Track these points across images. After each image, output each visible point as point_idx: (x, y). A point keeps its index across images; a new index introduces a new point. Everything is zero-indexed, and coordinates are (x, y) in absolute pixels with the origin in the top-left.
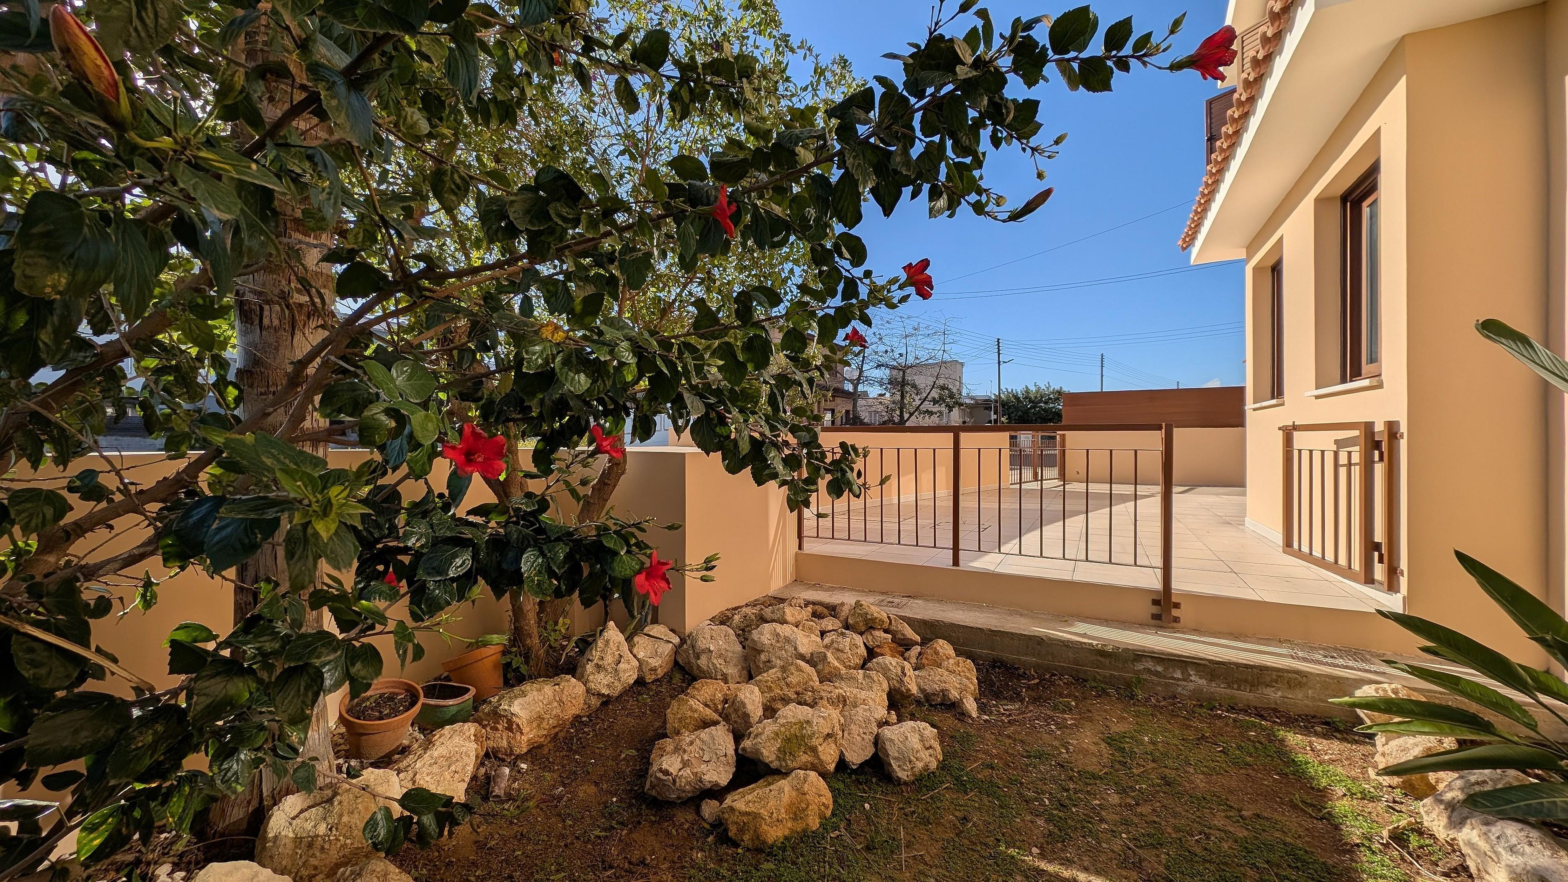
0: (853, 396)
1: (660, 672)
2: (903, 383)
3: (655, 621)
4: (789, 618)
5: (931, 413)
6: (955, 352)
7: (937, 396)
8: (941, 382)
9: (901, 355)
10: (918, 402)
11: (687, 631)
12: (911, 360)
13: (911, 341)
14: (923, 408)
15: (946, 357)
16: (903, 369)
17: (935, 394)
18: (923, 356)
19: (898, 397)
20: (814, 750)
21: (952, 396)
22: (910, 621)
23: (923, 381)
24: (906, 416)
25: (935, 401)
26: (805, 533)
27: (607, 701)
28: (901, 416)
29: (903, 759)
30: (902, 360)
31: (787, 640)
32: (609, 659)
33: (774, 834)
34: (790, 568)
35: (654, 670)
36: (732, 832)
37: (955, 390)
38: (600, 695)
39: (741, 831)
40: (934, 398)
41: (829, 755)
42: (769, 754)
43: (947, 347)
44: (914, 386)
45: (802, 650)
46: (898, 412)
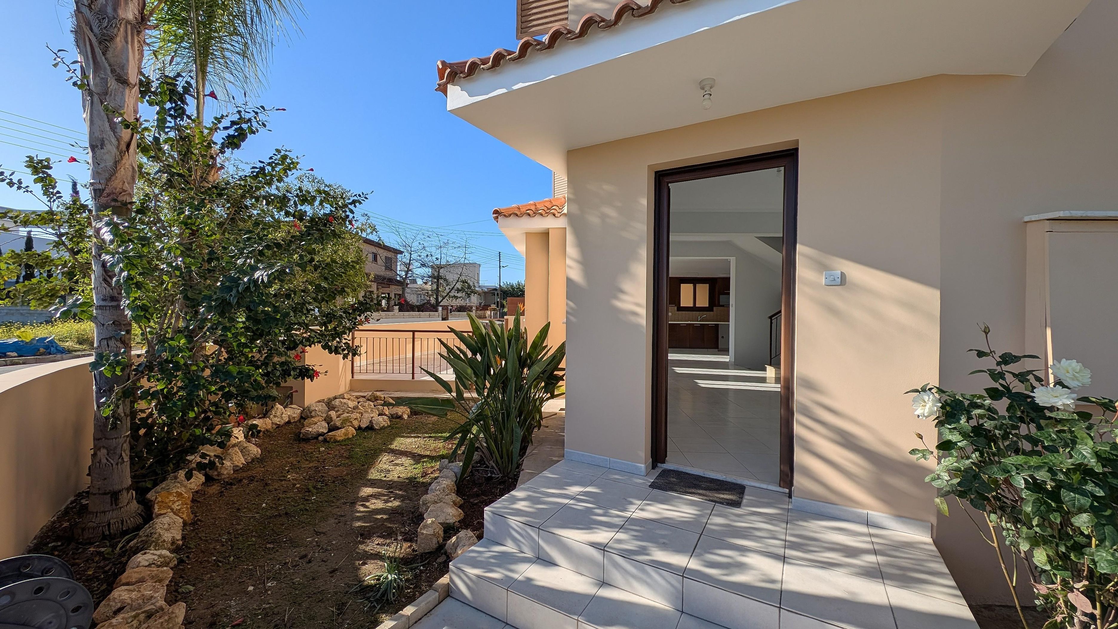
0: (402, 284)
1: (296, 419)
2: (438, 278)
3: (292, 404)
4: (346, 397)
5: (456, 297)
6: (472, 259)
7: (460, 288)
8: (463, 278)
9: (437, 259)
10: (448, 290)
11: (306, 405)
12: (444, 262)
13: (444, 251)
14: (451, 294)
15: (466, 262)
16: (440, 267)
17: (459, 286)
18: (452, 260)
19: (435, 287)
20: (351, 422)
21: (469, 287)
22: (392, 398)
23: (452, 277)
24: (440, 299)
25: (458, 290)
26: (355, 371)
27: (278, 426)
28: (437, 299)
29: (377, 424)
30: (438, 262)
31: (345, 403)
32: (278, 414)
33: (339, 439)
34: (348, 385)
35: (294, 418)
36: (328, 439)
37: (471, 284)
38: (276, 424)
39: (331, 439)
40: (458, 288)
41: (356, 423)
42: (338, 424)
43: (467, 256)
44: (445, 280)
45: (350, 406)
46: (435, 297)
